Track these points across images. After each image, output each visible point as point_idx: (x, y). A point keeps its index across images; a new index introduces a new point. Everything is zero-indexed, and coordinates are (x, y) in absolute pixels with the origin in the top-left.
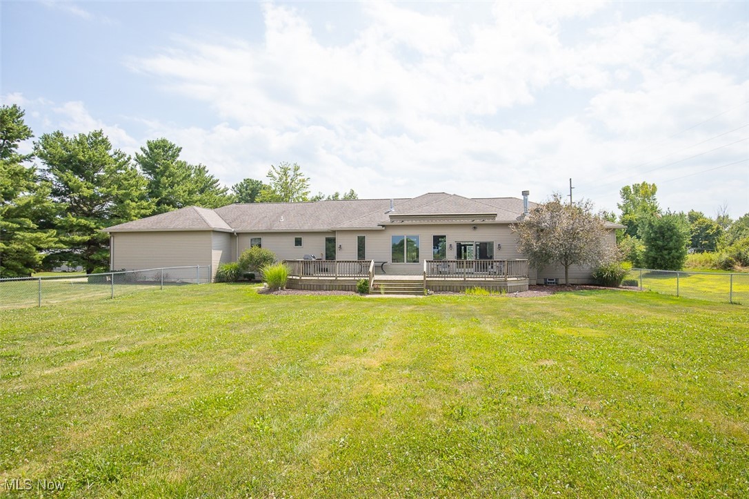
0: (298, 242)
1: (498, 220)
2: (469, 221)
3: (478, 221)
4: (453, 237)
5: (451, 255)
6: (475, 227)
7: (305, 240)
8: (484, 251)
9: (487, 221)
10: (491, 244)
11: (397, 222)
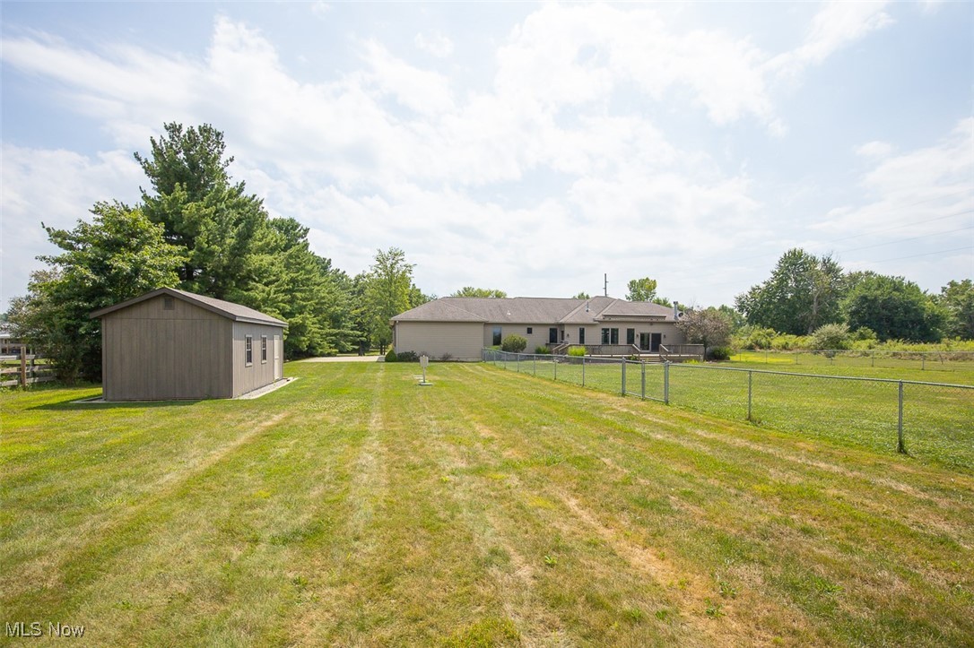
0: (530, 331)
1: (667, 319)
2: (649, 320)
3: (654, 320)
4: (639, 330)
5: (637, 341)
6: (652, 323)
7: (534, 329)
8: (657, 338)
9: (660, 320)
10: (659, 335)
11: (607, 319)
